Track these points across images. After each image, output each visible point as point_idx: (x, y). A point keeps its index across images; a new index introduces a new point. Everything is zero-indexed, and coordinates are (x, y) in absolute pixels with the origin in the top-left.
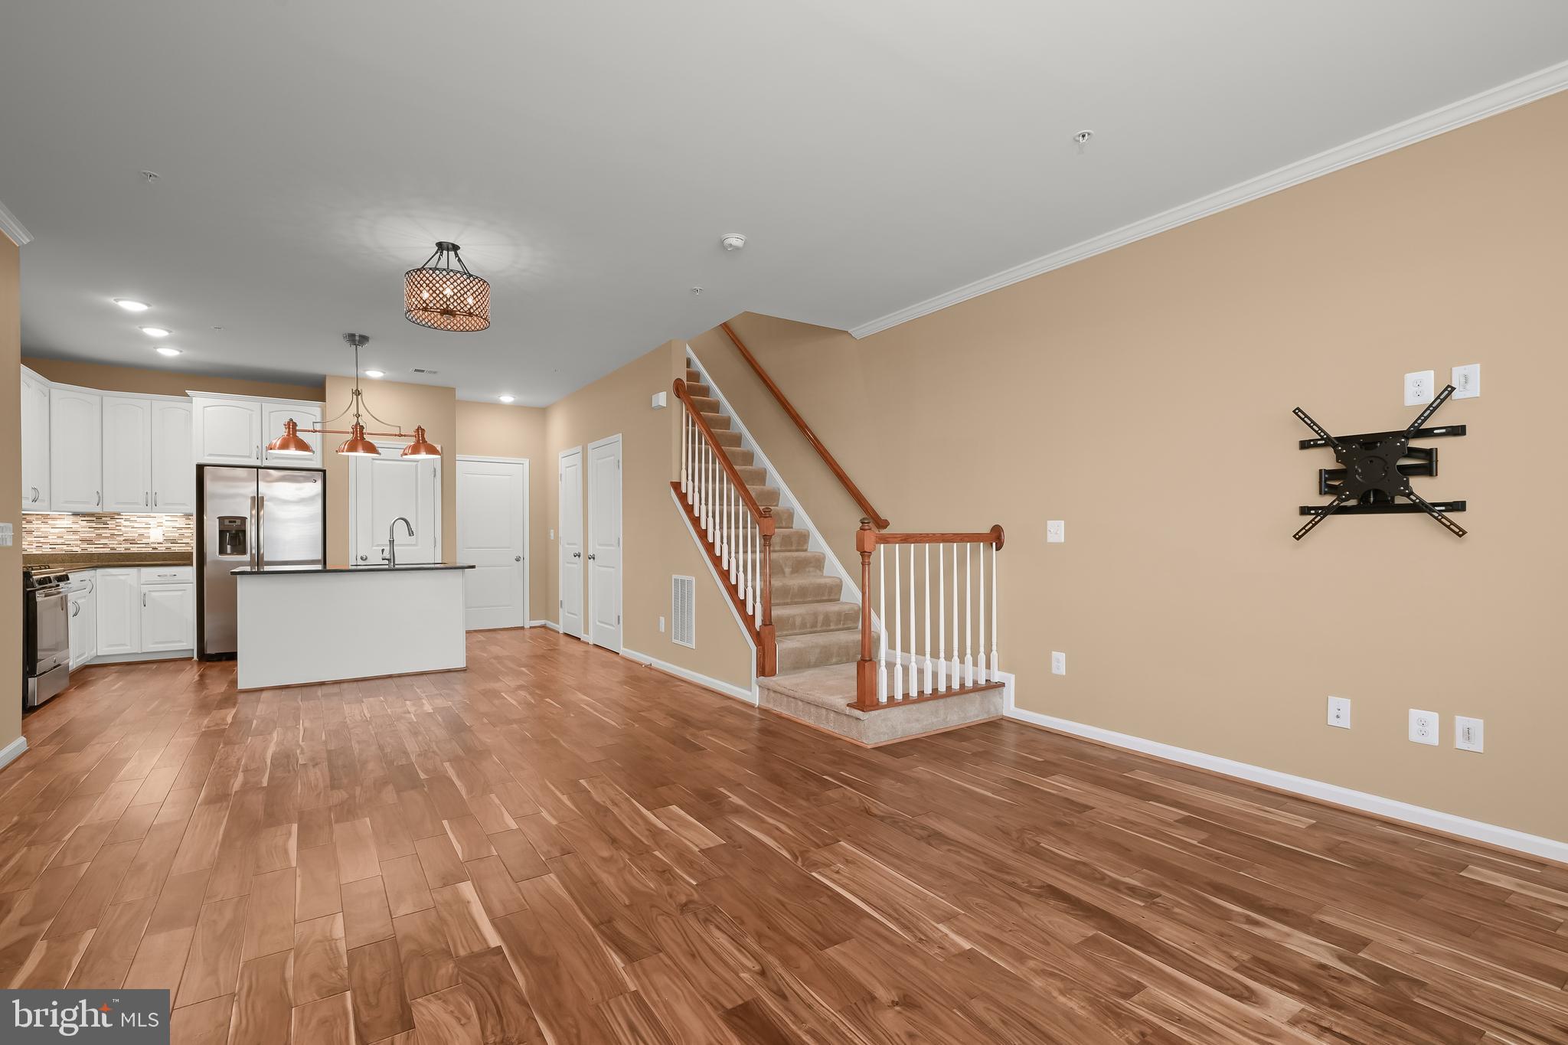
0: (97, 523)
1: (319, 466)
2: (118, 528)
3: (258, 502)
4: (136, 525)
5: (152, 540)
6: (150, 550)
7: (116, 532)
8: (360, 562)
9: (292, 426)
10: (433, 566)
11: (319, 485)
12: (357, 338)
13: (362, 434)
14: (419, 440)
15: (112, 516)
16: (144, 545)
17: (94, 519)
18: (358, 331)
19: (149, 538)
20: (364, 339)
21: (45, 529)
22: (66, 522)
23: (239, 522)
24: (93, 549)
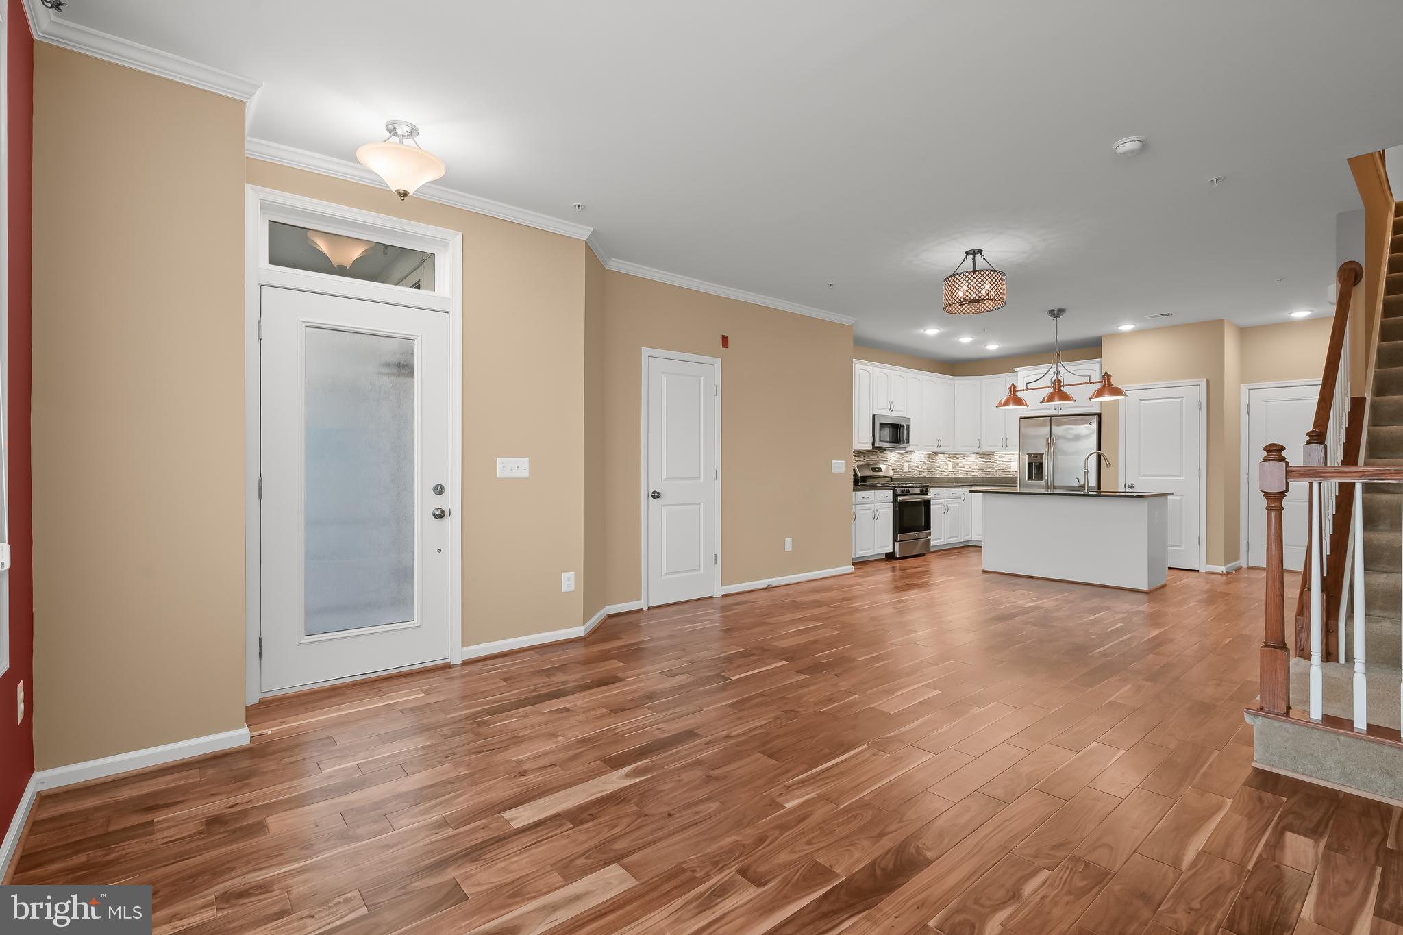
0: (986, 459)
3: (1051, 443)
4: (1004, 460)
7: (995, 464)
8: (1128, 490)
9: (1013, 388)
10: (1124, 494)
11: (1094, 426)
12: (1056, 312)
13: (1060, 386)
14: (1105, 384)
15: (993, 454)
17: (985, 456)
18: (1056, 307)
19: (1010, 468)
20: (1061, 311)
21: (964, 462)
22: (973, 458)
23: (1039, 457)
24: (984, 475)
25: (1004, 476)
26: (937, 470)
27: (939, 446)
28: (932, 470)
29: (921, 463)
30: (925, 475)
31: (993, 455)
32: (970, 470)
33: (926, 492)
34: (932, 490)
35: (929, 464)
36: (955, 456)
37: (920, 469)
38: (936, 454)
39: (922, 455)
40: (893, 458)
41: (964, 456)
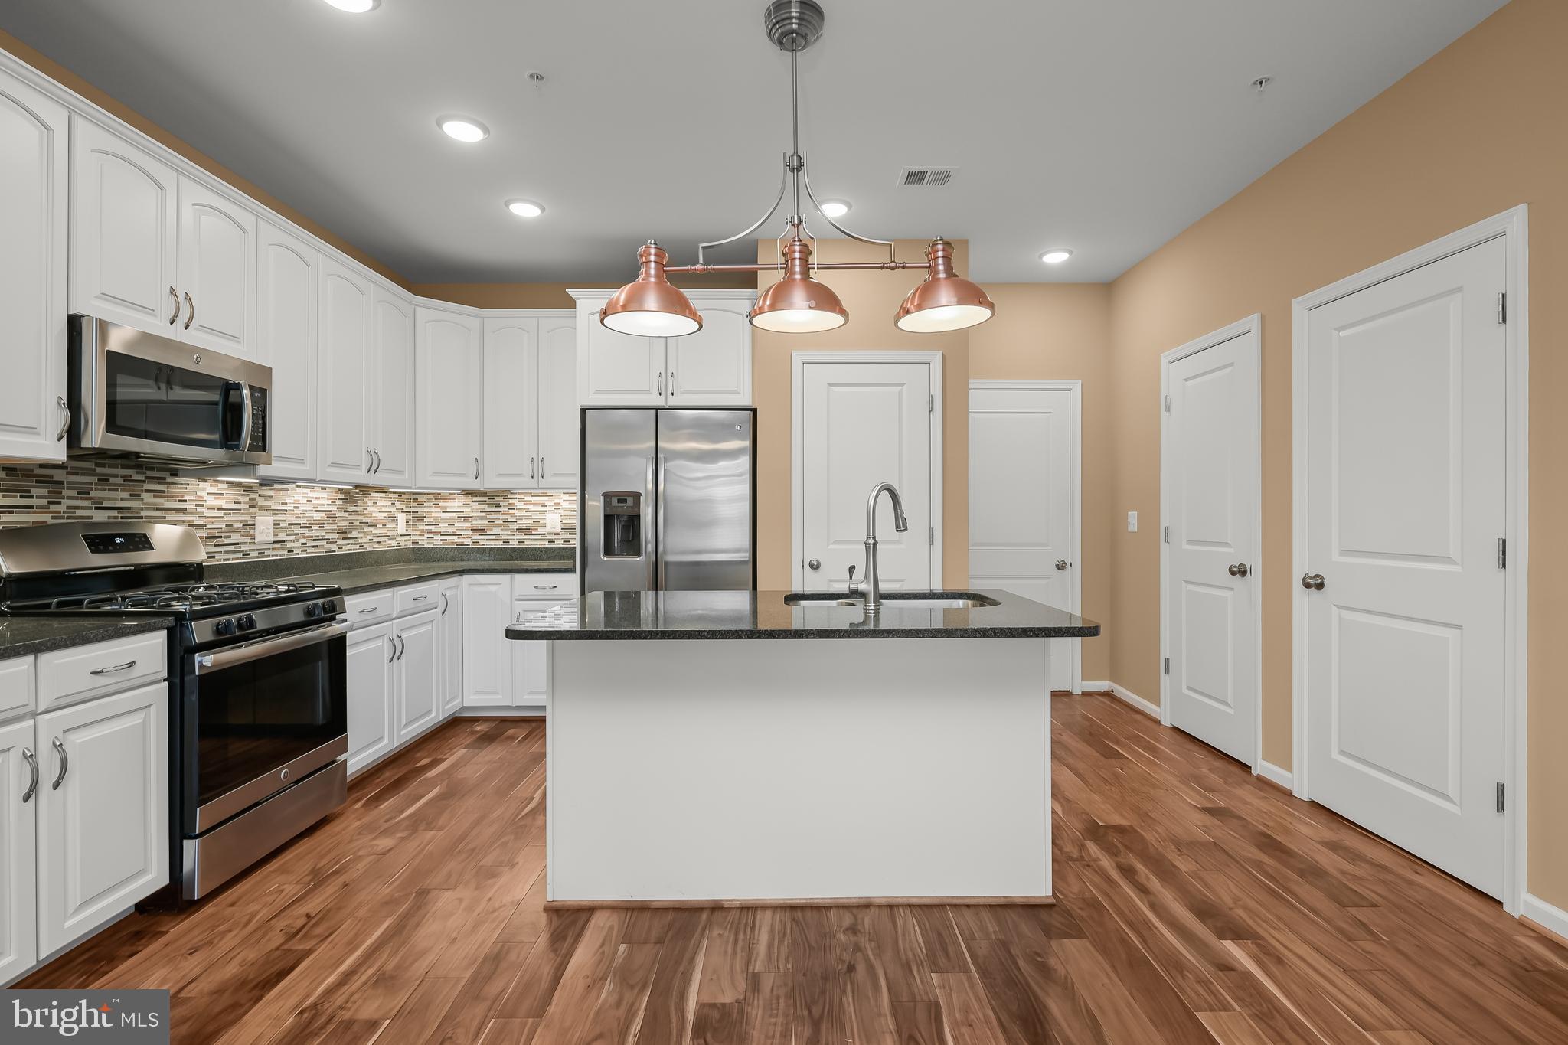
0: (489, 505)
1: (746, 401)
2: (511, 511)
4: (531, 507)
5: (548, 529)
6: (545, 544)
7: (510, 518)
15: (505, 494)
16: (539, 537)
17: (486, 499)
19: (544, 526)
21: (436, 513)
22: (457, 504)
23: (630, 501)
24: (485, 542)
25: (529, 542)
26: (366, 533)
27: (370, 469)
28: (354, 534)
29: (318, 516)
30: (334, 547)
31: (506, 498)
32: (451, 530)
33: (331, 612)
34: (350, 601)
35: (344, 519)
36: (415, 498)
37: (316, 532)
38: (364, 490)
39: (325, 495)
40: (211, 501)
41: (437, 498)
